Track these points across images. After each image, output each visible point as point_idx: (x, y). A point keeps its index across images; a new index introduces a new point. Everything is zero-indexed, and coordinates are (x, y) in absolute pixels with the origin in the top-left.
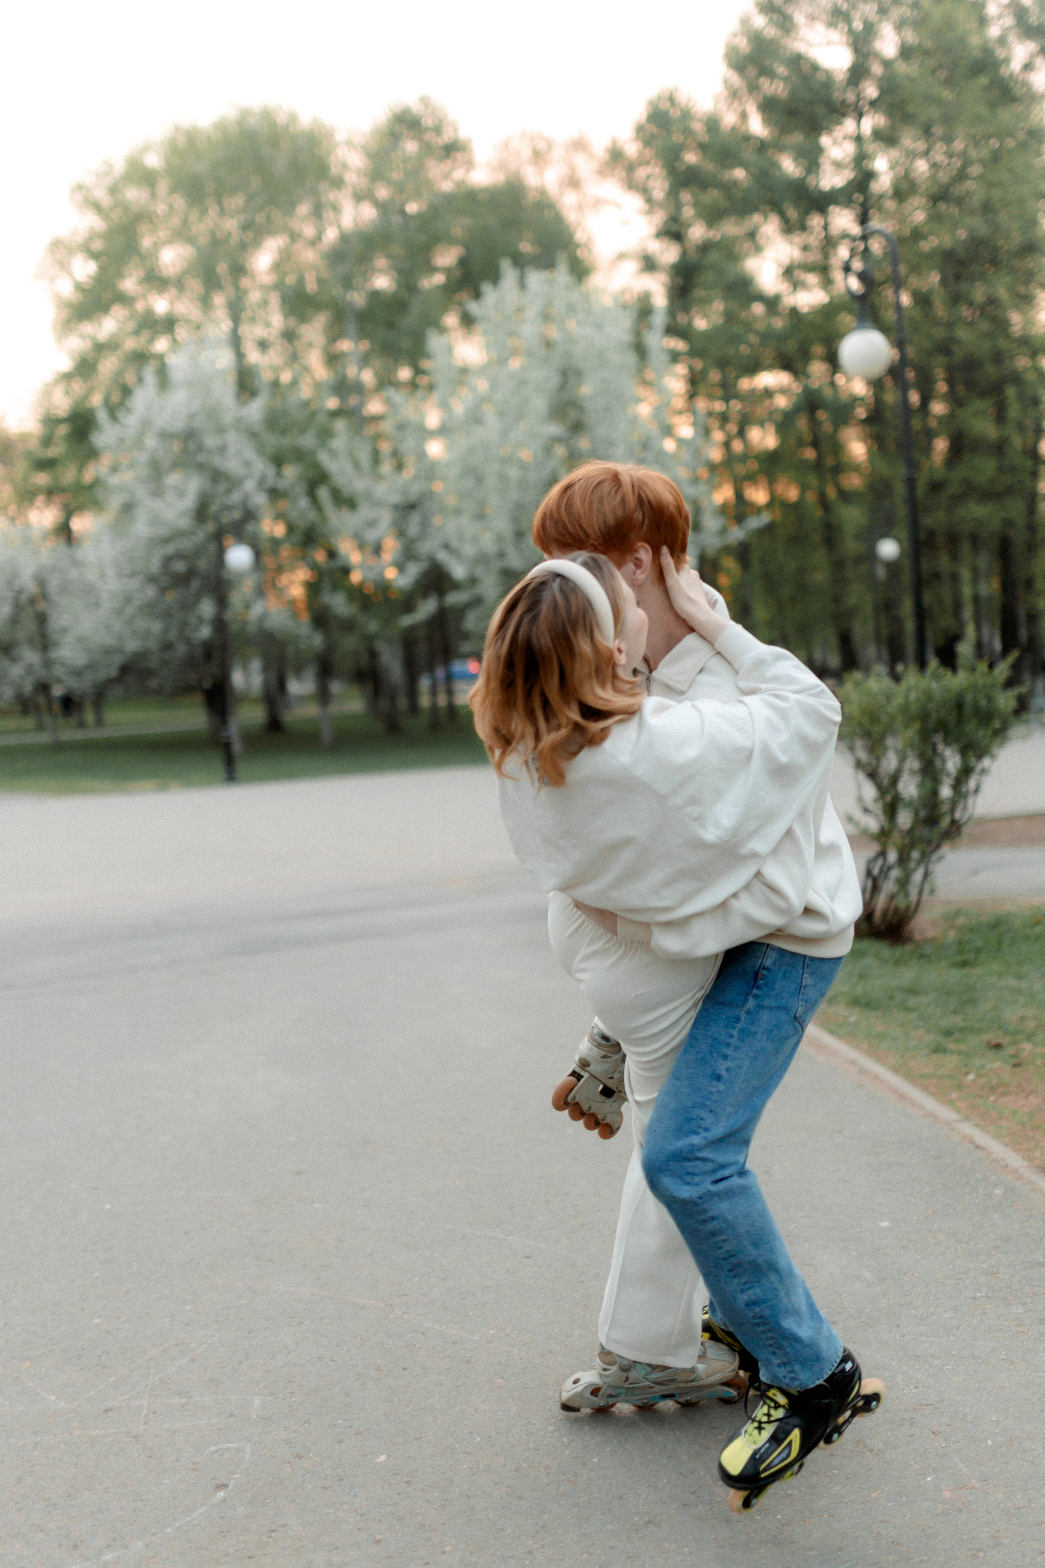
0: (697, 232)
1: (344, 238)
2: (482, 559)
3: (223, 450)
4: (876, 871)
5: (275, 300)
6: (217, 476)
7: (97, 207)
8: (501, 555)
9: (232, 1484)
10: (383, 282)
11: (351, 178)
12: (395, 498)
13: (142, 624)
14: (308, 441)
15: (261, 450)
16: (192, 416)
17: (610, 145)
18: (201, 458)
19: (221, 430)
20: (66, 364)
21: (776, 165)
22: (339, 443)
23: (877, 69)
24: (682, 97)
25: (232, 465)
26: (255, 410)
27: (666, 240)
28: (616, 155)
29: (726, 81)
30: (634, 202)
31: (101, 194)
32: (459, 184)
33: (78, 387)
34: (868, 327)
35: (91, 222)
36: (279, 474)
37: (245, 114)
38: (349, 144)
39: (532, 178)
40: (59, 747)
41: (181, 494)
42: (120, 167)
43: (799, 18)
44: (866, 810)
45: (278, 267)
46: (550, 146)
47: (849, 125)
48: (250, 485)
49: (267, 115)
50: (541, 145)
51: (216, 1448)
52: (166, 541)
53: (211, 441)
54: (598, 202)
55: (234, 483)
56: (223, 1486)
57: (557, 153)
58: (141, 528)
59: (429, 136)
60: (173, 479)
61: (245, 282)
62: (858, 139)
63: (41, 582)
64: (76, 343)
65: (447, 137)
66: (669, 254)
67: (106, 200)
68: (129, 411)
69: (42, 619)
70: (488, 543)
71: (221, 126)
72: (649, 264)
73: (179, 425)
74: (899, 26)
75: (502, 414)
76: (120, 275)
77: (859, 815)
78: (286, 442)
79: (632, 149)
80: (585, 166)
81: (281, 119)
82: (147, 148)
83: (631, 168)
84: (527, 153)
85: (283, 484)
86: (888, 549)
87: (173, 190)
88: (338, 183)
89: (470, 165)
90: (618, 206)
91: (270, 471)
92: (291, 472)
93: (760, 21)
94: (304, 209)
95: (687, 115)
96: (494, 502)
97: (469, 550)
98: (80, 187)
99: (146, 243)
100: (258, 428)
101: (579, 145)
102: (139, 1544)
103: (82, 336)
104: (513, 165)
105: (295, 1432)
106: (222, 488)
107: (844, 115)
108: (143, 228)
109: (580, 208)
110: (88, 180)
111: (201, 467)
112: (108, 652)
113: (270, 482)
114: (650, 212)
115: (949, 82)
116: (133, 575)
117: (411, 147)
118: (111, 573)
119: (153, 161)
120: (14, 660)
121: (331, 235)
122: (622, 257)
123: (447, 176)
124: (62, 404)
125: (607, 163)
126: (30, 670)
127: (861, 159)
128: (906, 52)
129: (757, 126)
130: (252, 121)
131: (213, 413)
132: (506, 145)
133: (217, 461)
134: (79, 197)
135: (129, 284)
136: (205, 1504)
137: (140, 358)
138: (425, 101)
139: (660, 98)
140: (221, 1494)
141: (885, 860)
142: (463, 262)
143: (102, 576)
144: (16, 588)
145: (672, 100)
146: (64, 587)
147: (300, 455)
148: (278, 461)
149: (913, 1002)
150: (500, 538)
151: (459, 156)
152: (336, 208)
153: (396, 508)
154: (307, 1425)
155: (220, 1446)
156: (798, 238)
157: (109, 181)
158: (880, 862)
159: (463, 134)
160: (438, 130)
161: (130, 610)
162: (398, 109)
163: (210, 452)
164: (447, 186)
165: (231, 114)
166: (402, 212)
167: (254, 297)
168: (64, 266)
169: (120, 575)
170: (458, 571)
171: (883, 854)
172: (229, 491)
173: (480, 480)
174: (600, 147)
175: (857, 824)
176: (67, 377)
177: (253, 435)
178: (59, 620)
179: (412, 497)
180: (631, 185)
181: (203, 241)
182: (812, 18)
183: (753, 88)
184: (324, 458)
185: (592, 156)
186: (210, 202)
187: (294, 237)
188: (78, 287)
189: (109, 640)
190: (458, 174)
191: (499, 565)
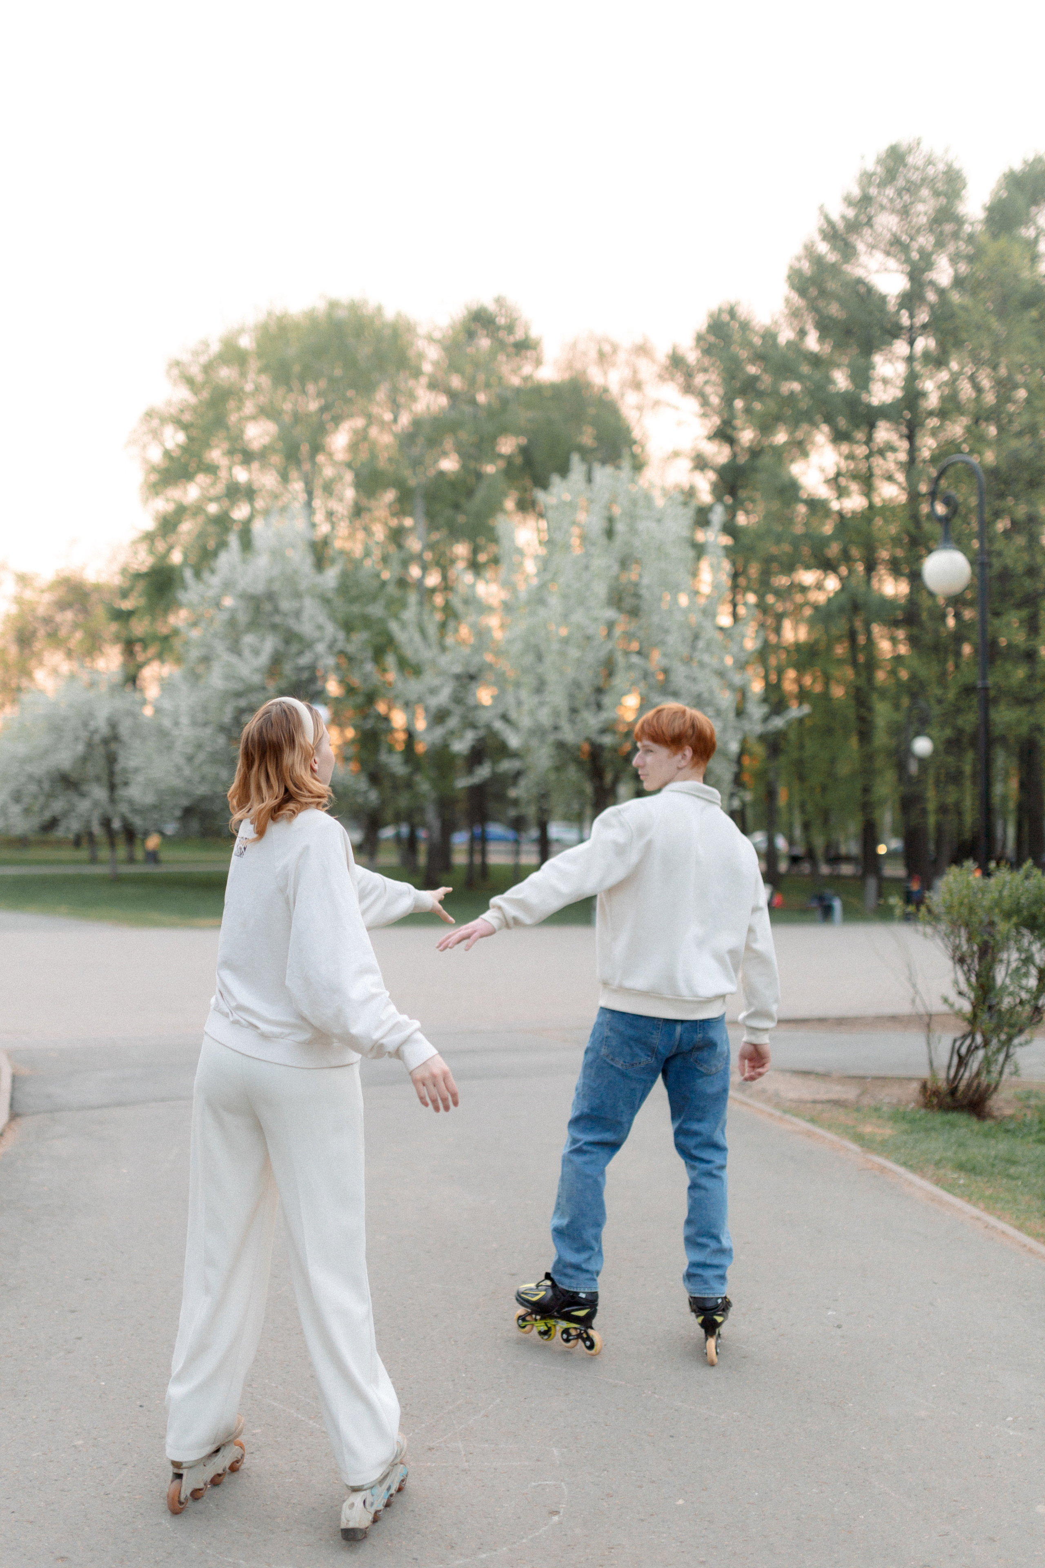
0: (747, 436)
1: (417, 423)
2: (538, 732)
3: (298, 614)
4: (963, 1050)
5: (349, 477)
6: (290, 637)
7: (190, 382)
8: (556, 728)
9: (562, 1511)
10: (449, 464)
11: (427, 368)
12: (457, 669)
13: (209, 770)
14: (376, 610)
15: (332, 617)
16: (271, 581)
17: (671, 352)
18: (277, 619)
19: (297, 595)
20: (149, 524)
21: (830, 381)
22: (410, 614)
23: (931, 296)
24: (743, 312)
25: (306, 628)
26: (331, 577)
27: (717, 442)
28: (676, 361)
29: (787, 300)
30: (692, 404)
31: (195, 371)
32: (526, 379)
33: (161, 546)
34: (950, 548)
35: (183, 394)
36: (348, 640)
37: (333, 305)
38: (430, 339)
39: (596, 376)
40: (117, 880)
41: (256, 652)
42: (215, 347)
43: (861, 247)
44: (961, 993)
45: (353, 447)
46: (615, 349)
47: (901, 347)
48: (320, 648)
49: (353, 307)
50: (607, 348)
51: (536, 1484)
52: (238, 695)
53: (286, 605)
54: (657, 403)
55: (306, 644)
56: (557, 1513)
57: (622, 356)
58: (216, 680)
59: (502, 334)
60: (249, 639)
61: (321, 458)
62: (910, 359)
63: (113, 725)
64: (162, 505)
65: (519, 335)
66: (720, 454)
67: (199, 378)
68: (213, 571)
69: (111, 759)
70: (544, 717)
71: (311, 316)
72: (701, 463)
73: (259, 588)
74: (954, 260)
75: (565, 597)
76: (207, 445)
77: (953, 997)
78: (356, 609)
79: (692, 356)
80: (647, 370)
81: (369, 309)
82: (241, 331)
83: (689, 375)
84: (593, 354)
85: (351, 649)
86: (922, 746)
87: (262, 370)
88: (417, 373)
89: (538, 362)
90: (676, 408)
91: (341, 635)
92: (360, 637)
93: (823, 248)
94: (381, 395)
95: (745, 326)
96: (552, 677)
97: (526, 722)
98: (177, 363)
99: (233, 418)
100: (330, 595)
101: (642, 350)
102: (504, 1549)
103: (167, 500)
104: (578, 365)
105: (598, 1477)
106: (294, 648)
107: (896, 336)
108: (232, 404)
109: (640, 408)
110: (185, 358)
111: (274, 627)
112: (175, 792)
113: (340, 645)
114: (704, 415)
115: (1002, 312)
116: (205, 724)
117: (484, 343)
118: (185, 720)
119: (246, 342)
120: (83, 795)
121: (405, 419)
122: (676, 454)
123: (515, 371)
124: (143, 561)
125: (667, 368)
126: (96, 804)
127: (912, 378)
128: (958, 282)
129: (812, 343)
130: (341, 314)
131: (291, 579)
132: (574, 346)
133: (292, 623)
134: (175, 372)
135: (216, 455)
136: (546, 1525)
137: (222, 522)
138: (499, 301)
139: (720, 311)
140: (556, 1518)
141: (973, 1039)
142: (524, 451)
143: (176, 724)
144: (92, 727)
145: (732, 313)
146: (136, 732)
147: (367, 622)
148: (348, 626)
149: (1012, 1170)
150: (556, 713)
151: (529, 353)
152: (412, 397)
153: (458, 677)
154: (606, 1472)
155: (539, 1483)
156: (845, 448)
157: (203, 359)
158: (968, 1042)
159: (534, 334)
160: (510, 328)
161: (201, 756)
162: (475, 307)
163: (285, 615)
164: (516, 381)
165: (321, 306)
166: (473, 402)
167: (328, 472)
168: (156, 434)
169: (194, 723)
170: (514, 741)
171: (972, 1034)
172: (300, 653)
173: (540, 658)
174: (662, 353)
175: (952, 1006)
176: (149, 537)
177: (326, 601)
178: (129, 760)
179: (472, 670)
180: (688, 388)
181: (287, 419)
182: (873, 247)
183: (813, 307)
184: (394, 626)
185: (653, 361)
186: (295, 384)
187: (371, 419)
188: (167, 454)
189: (177, 782)
190: (527, 370)
191: (551, 738)
